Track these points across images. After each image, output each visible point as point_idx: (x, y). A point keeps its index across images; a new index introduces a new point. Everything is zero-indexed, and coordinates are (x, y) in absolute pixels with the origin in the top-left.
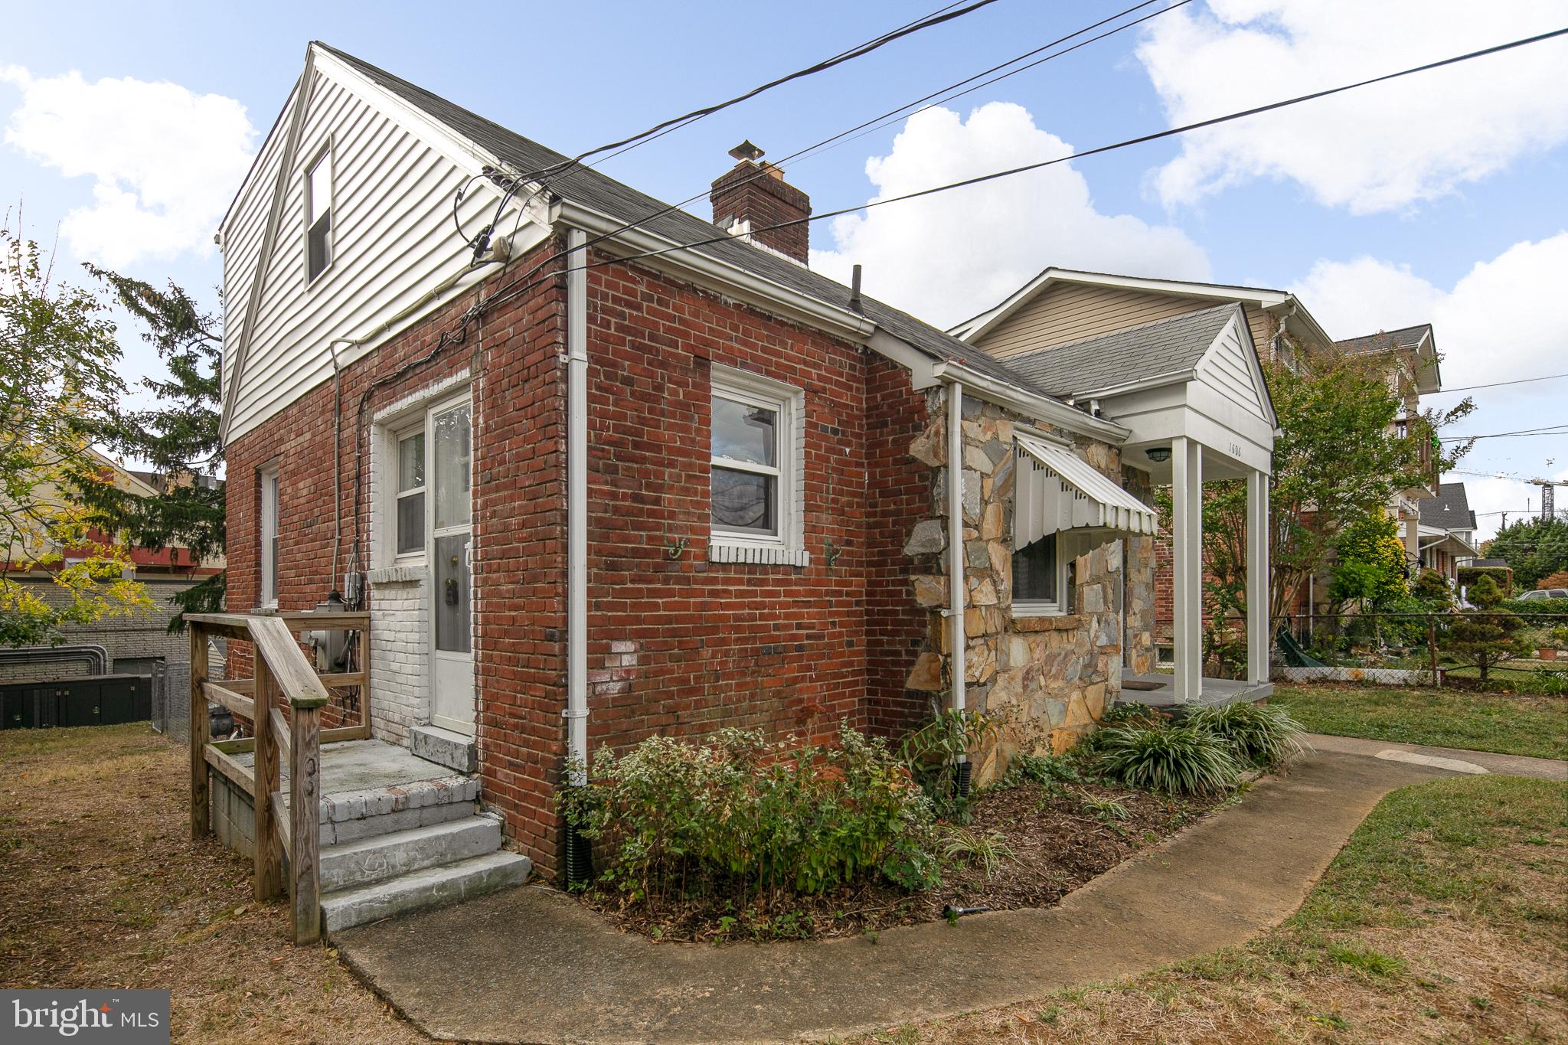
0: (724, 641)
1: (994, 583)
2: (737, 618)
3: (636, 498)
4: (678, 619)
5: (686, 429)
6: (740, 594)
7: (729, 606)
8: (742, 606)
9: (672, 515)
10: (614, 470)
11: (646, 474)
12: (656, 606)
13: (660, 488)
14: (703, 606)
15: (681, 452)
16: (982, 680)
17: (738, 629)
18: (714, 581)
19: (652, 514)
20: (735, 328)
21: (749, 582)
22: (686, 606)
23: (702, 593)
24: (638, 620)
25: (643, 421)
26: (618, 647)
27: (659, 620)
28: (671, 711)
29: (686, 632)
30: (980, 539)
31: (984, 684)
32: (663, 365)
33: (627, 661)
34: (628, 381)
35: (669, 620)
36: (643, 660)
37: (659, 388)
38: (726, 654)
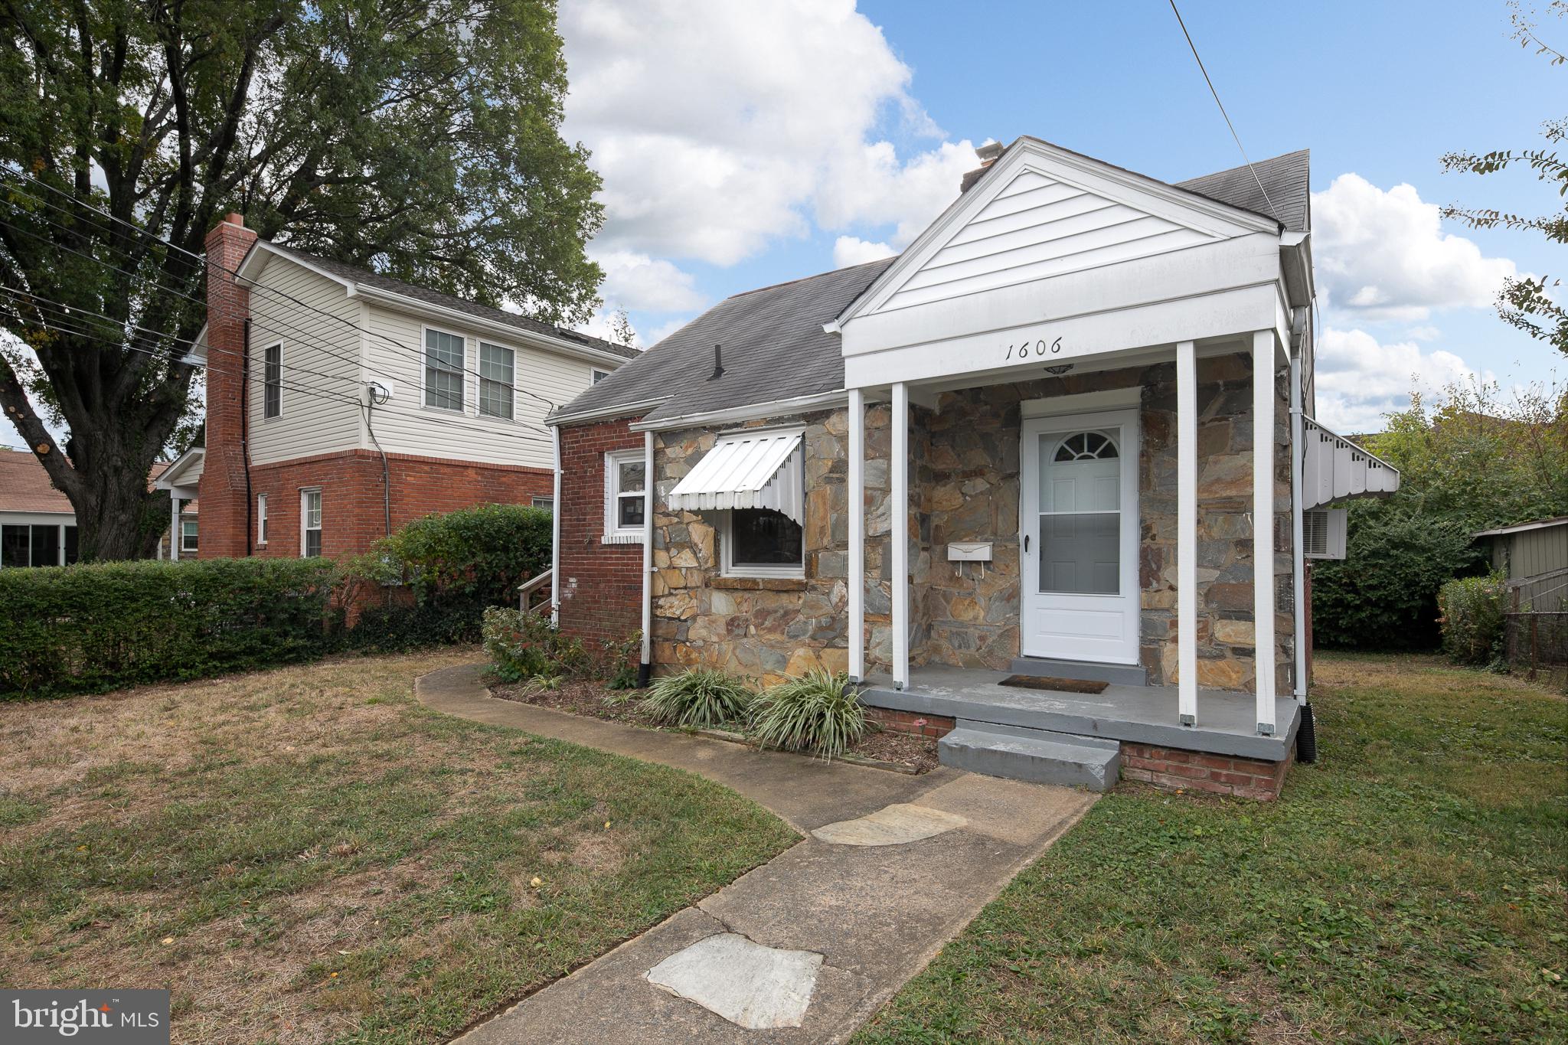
0: (609, 581)
1: (695, 553)
2: (616, 570)
3: (578, 520)
4: (592, 570)
5: (595, 486)
6: (617, 559)
7: (610, 565)
8: (618, 564)
9: (590, 525)
10: (571, 510)
11: (581, 509)
12: (584, 564)
13: (585, 514)
14: (601, 565)
15: (593, 497)
16: (682, 618)
17: (615, 576)
18: (606, 553)
19: (583, 525)
20: (615, 432)
21: (621, 553)
22: (595, 564)
23: (600, 559)
24: (578, 570)
25: (580, 488)
26: (572, 580)
27: (584, 570)
28: (589, 609)
29: (594, 576)
30: (681, 523)
31: (685, 621)
32: (586, 462)
33: (574, 586)
34: (575, 473)
35: (588, 570)
36: (579, 586)
37: (586, 472)
38: (610, 587)
